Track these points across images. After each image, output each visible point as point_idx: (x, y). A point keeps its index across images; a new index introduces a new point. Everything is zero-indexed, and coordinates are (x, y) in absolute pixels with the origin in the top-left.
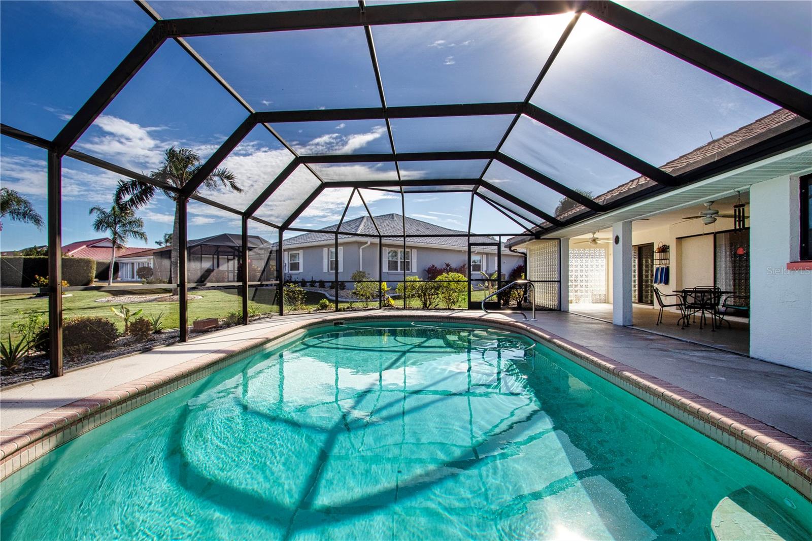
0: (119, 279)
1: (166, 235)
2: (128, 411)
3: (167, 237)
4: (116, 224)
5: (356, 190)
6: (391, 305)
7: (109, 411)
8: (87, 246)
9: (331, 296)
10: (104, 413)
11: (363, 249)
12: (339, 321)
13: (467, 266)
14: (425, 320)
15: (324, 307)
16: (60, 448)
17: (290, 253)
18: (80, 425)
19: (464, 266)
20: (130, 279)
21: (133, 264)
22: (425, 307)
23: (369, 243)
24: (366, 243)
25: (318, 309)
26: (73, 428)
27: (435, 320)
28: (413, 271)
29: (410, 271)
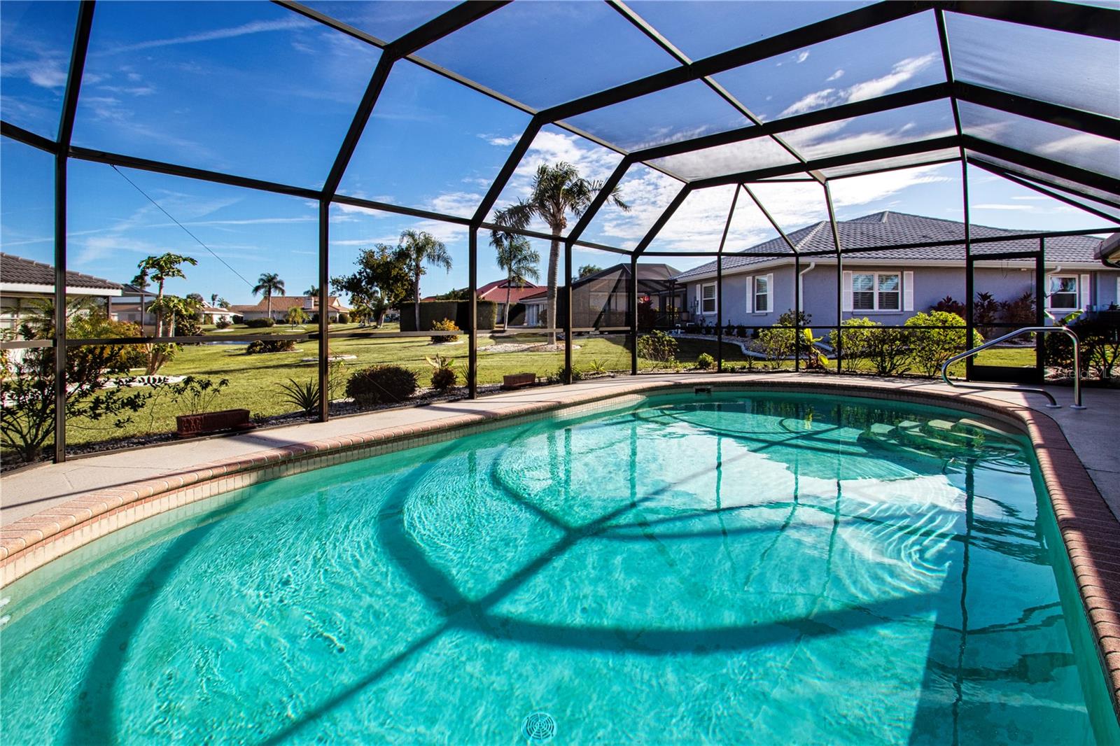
0: (525, 324)
1: (581, 268)
2: (341, 463)
3: (582, 270)
4: (511, 260)
5: (742, 187)
6: (822, 367)
7: (318, 459)
8: (499, 287)
9: (747, 349)
10: (312, 460)
11: (804, 275)
12: (703, 387)
13: (1034, 296)
14: (854, 393)
15: (704, 365)
16: (259, 484)
17: (704, 285)
18: (283, 467)
19: (1027, 297)
20: (535, 324)
21: (538, 305)
22: (883, 373)
23: (813, 265)
24: (808, 265)
25: (696, 369)
26: (276, 469)
27: (874, 395)
28: (905, 310)
29: (900, 309)
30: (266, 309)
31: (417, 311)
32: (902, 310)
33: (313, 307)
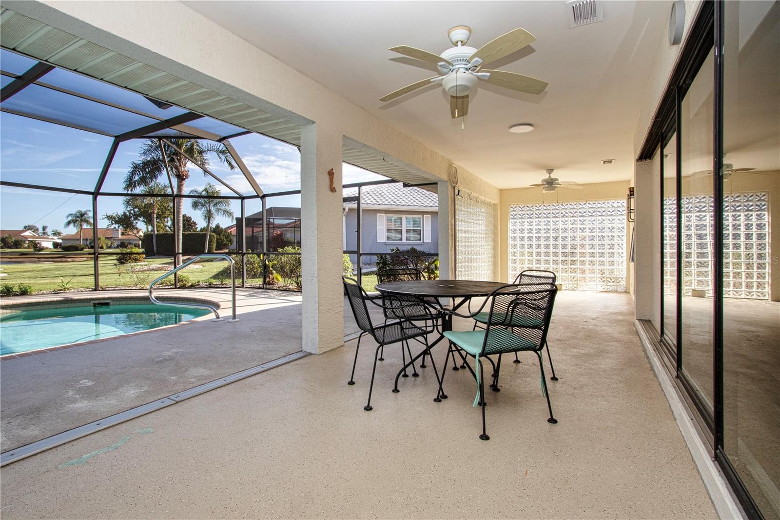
28: (425, 241)
29: (422, 241)
30: (79, 238)
31: (154, 240)
32: (423, 242)
33: (120, 236)
